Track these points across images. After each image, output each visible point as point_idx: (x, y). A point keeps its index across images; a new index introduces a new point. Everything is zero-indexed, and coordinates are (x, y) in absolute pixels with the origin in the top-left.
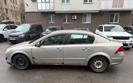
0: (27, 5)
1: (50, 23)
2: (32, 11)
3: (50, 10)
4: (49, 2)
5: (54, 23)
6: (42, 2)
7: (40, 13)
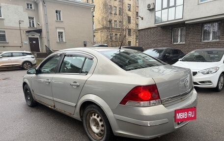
0: (142, 19)
1: (175, 43)
2: (147, 27)
3: (175, 20)
4: (175, 6)
5: (184, 43)
6: (163, 9)
7: (159, 28)
